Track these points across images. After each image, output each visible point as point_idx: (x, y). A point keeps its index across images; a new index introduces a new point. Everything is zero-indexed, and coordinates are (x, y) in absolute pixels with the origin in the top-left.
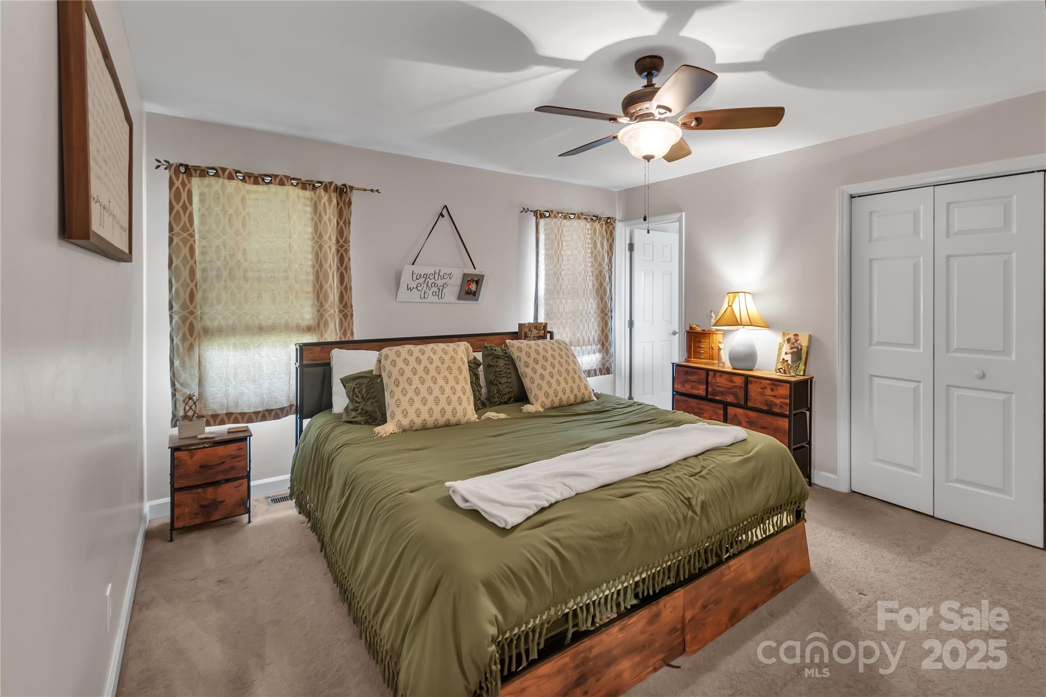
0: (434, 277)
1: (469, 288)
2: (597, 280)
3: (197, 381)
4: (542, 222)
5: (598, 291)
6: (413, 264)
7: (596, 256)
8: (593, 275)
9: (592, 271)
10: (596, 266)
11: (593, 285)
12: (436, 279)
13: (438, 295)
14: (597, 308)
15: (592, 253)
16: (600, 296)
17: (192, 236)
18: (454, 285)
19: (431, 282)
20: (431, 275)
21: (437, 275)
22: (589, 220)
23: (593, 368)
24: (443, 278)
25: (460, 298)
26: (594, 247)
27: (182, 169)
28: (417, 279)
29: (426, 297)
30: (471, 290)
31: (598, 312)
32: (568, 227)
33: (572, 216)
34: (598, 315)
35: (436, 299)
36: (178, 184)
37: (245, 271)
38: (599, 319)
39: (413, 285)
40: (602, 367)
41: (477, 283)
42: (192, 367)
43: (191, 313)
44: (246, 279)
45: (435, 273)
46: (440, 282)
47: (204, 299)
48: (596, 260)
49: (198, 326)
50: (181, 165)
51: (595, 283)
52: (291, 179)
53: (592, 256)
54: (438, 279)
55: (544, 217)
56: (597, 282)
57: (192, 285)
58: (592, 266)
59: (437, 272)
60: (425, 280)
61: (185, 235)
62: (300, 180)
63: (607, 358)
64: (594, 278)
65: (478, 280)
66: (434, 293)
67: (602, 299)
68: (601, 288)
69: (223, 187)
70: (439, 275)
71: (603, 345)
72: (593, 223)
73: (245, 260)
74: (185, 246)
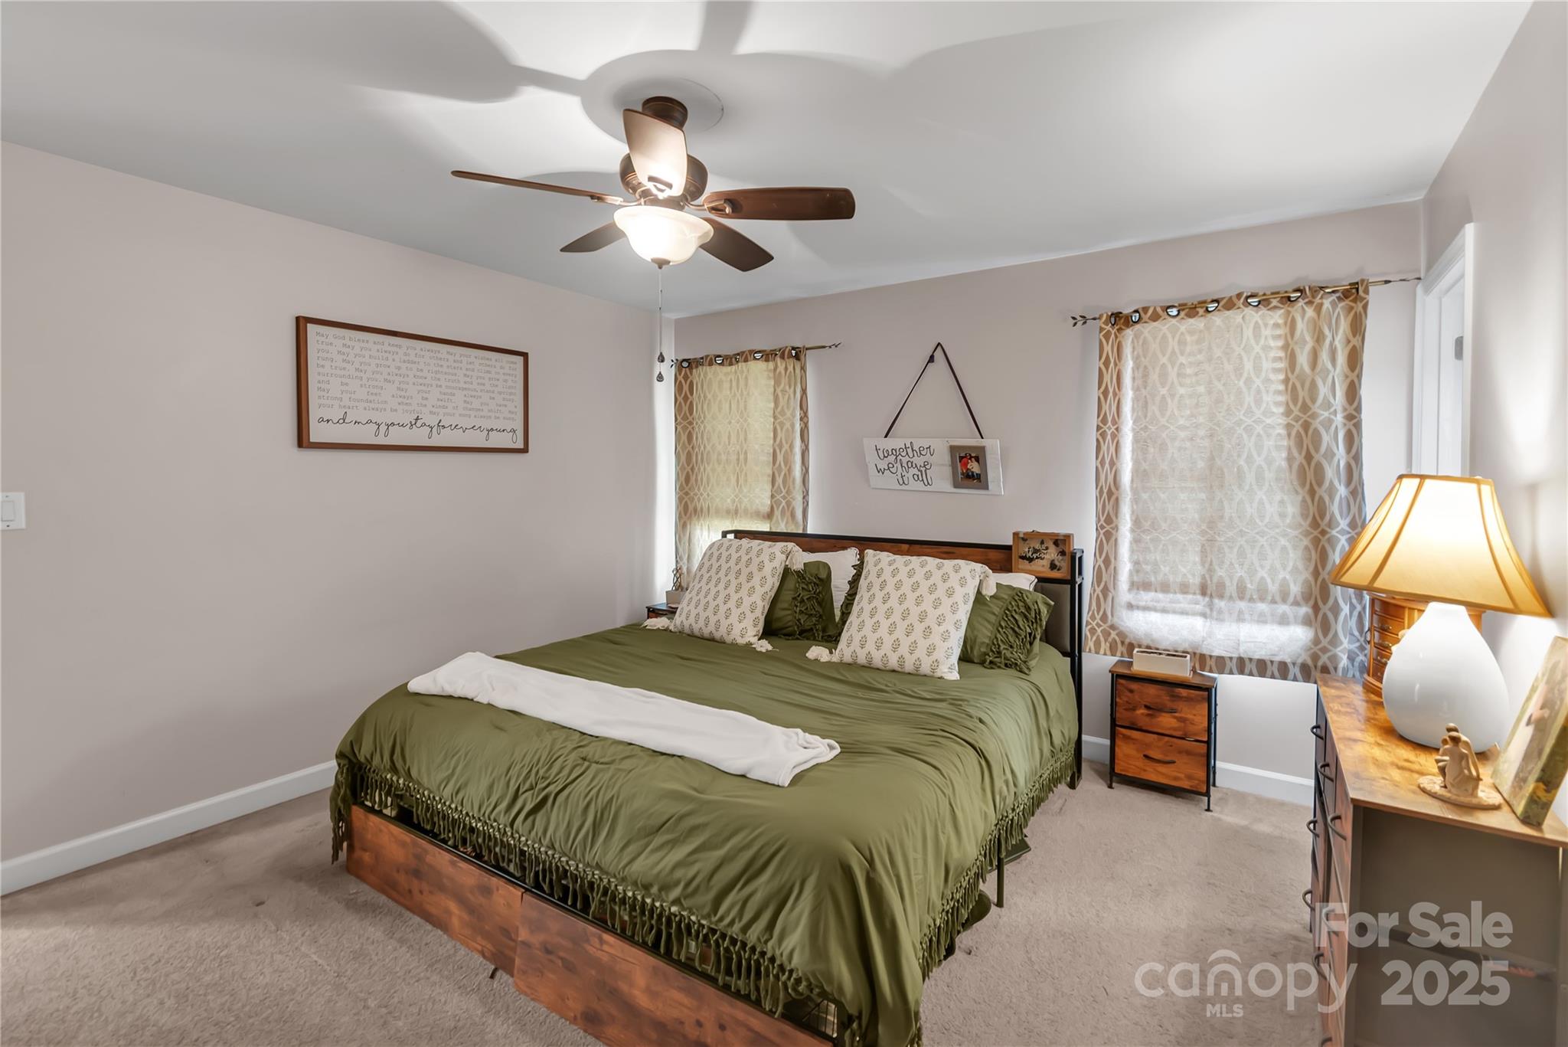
0: (907, 453)
1: (968, 469)
2: (1300, 442)
3: (687, 556)
4: (1129, 333)
5: (1302, 474)
6: (886, 437)
7: (1294, 388)
8: (1289, 435)
9: (1288, 426)
10: (1296, 412)
11: (1290, 459)
12: (911, 455)
13: (923, 480)
14: (1302, 515)
15: (1286, 381)
16: (1308, 486)
17: (691, 423)
18: (943, 465)
19: (905, 460)
20: (901, 450)
21: (909, 450)
22: (1275, 302)
23: (1277, 659)
24: (921, 454)
25: (956, 486)
26: (1290, 367)
27: (685, 364)
28: (885, 457)
29: (906, 482)
30: (973, 472)
31: (1306, 524)
32: (1201, 331)
33: (1212, 307)
34: (1306, 534)
35: (920, 486)
36: (680, 378)
37: (719, 454)
38: (1306, 542)
39: (882, 465)
40: (1310, 662)
41: (977, 459)
42: (684, 543)
43: (687, 494)
44: (719, 462)
45: (906, 448)
46: (919, 461)
47: (696, 480)
48: (1295, 400)
49: (691, 508)
50: (684, 360)
51: (1296, 453)
52: (756, 353)
53: (1287, 389)
54: (914, 456)
55: (1131, 323)
56: (1300, 454)
57: (688, 469)
58: (1288, 413)
59: (908, 445)
60: (896, 458)
61: (685, 423)
62: (765, 351)
63: (1324, 642)
64: (1292, 443)
65: (977, 455)
66: (915, 476)
67: (1312, 492)
68: (1309, 464)
69: (706, 374)
70: (913, 450)
71: (1316, 608)
72: (1289, 309)
73: (720, 443)
74: (684, 433)
